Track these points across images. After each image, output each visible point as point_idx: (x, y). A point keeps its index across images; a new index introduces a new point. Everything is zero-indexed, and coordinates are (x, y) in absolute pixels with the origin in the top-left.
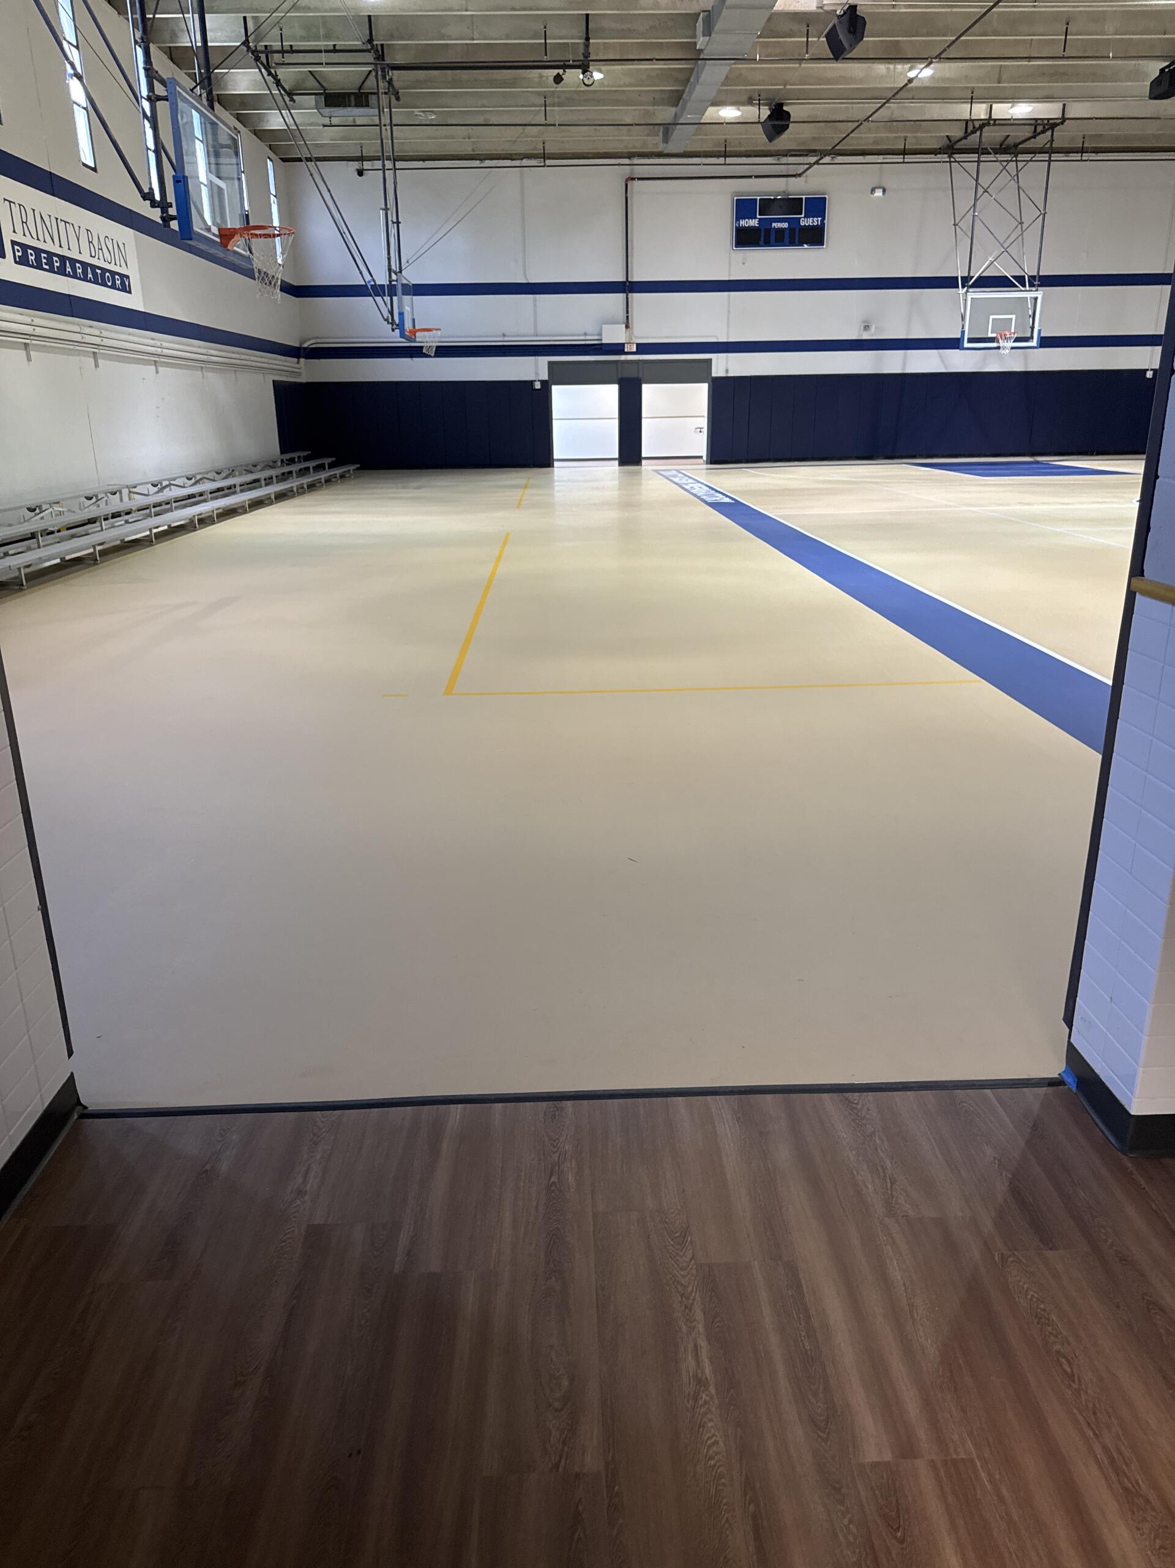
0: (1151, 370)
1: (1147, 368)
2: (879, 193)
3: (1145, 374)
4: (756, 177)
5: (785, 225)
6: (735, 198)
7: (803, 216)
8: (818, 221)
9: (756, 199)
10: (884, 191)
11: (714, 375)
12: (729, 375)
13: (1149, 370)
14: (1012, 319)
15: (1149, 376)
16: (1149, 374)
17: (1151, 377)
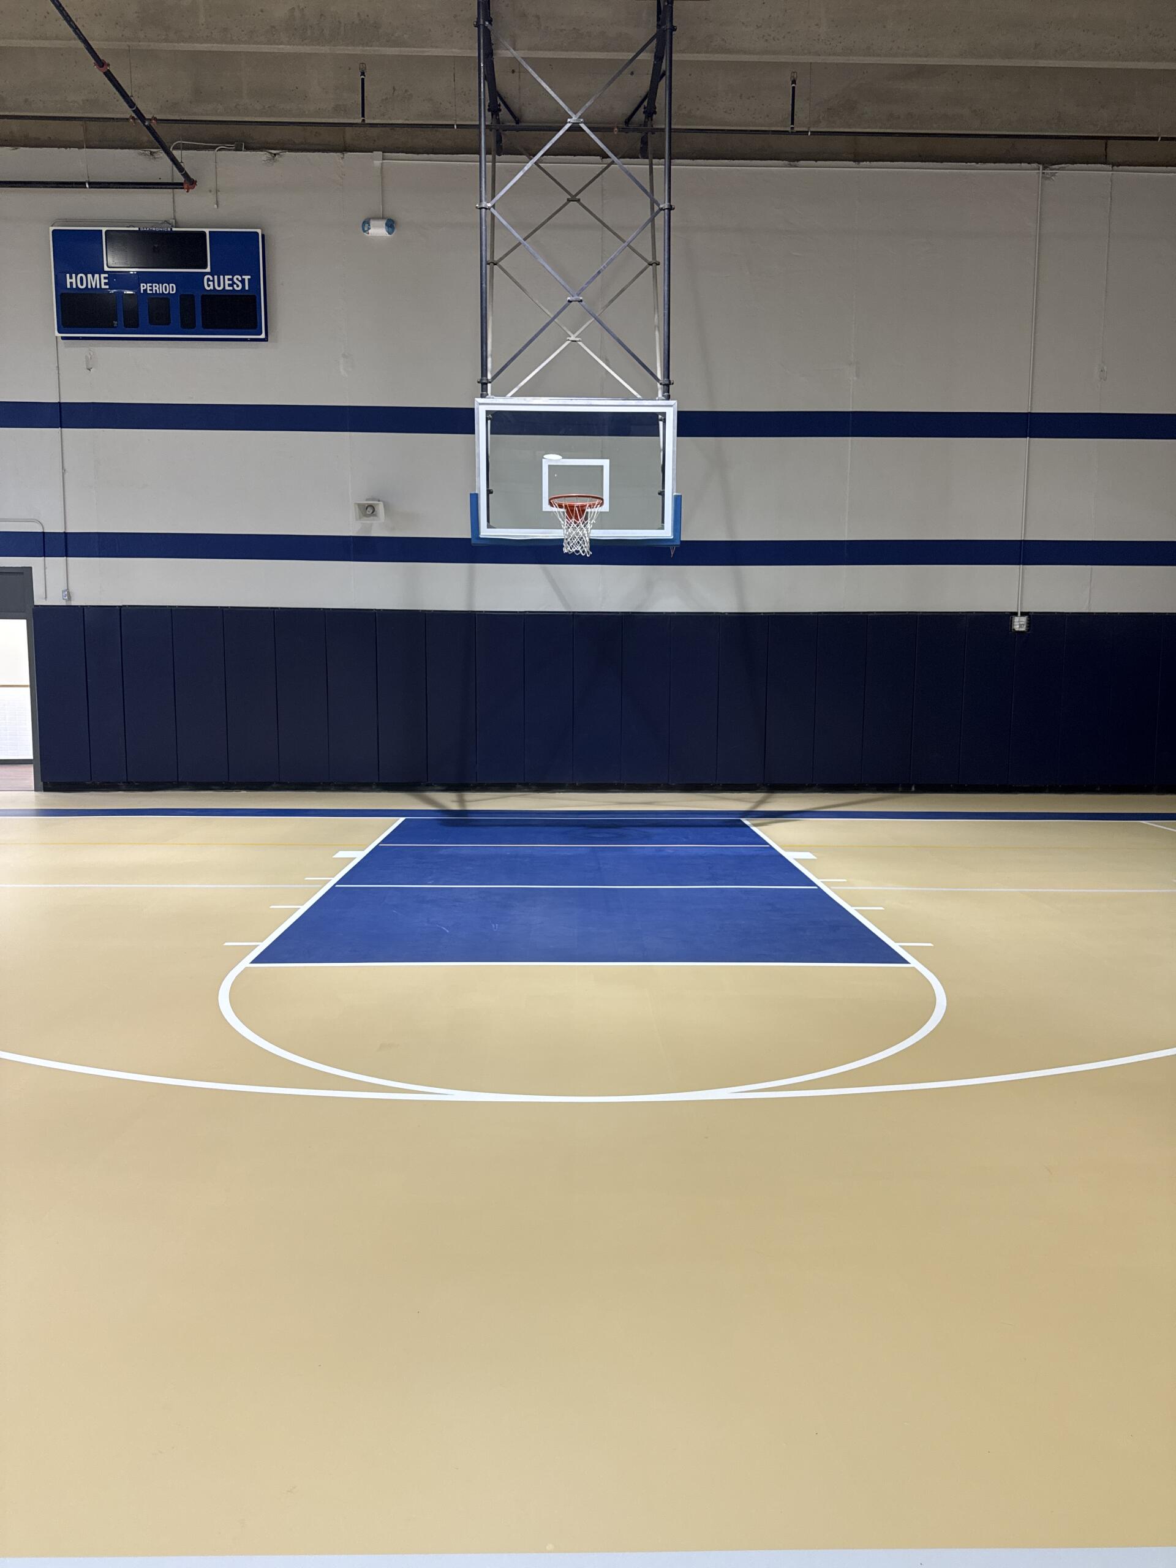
0: (1023, 614)
1: (1014, 610)
2: (378, 230)
3: (1011, 623)
4: (94, 185)
5: (170, 289)
6: (52, 229)
7: (208, 270)
8: (243, 281)
9: (101, 231)
10: (391, 225)
11: (39, 601)
12: (73, 603)
13: (1019, 614)
14: (601, 468)
15: (1018, 626)
16: (1019, 624)
17: (1023, 629)
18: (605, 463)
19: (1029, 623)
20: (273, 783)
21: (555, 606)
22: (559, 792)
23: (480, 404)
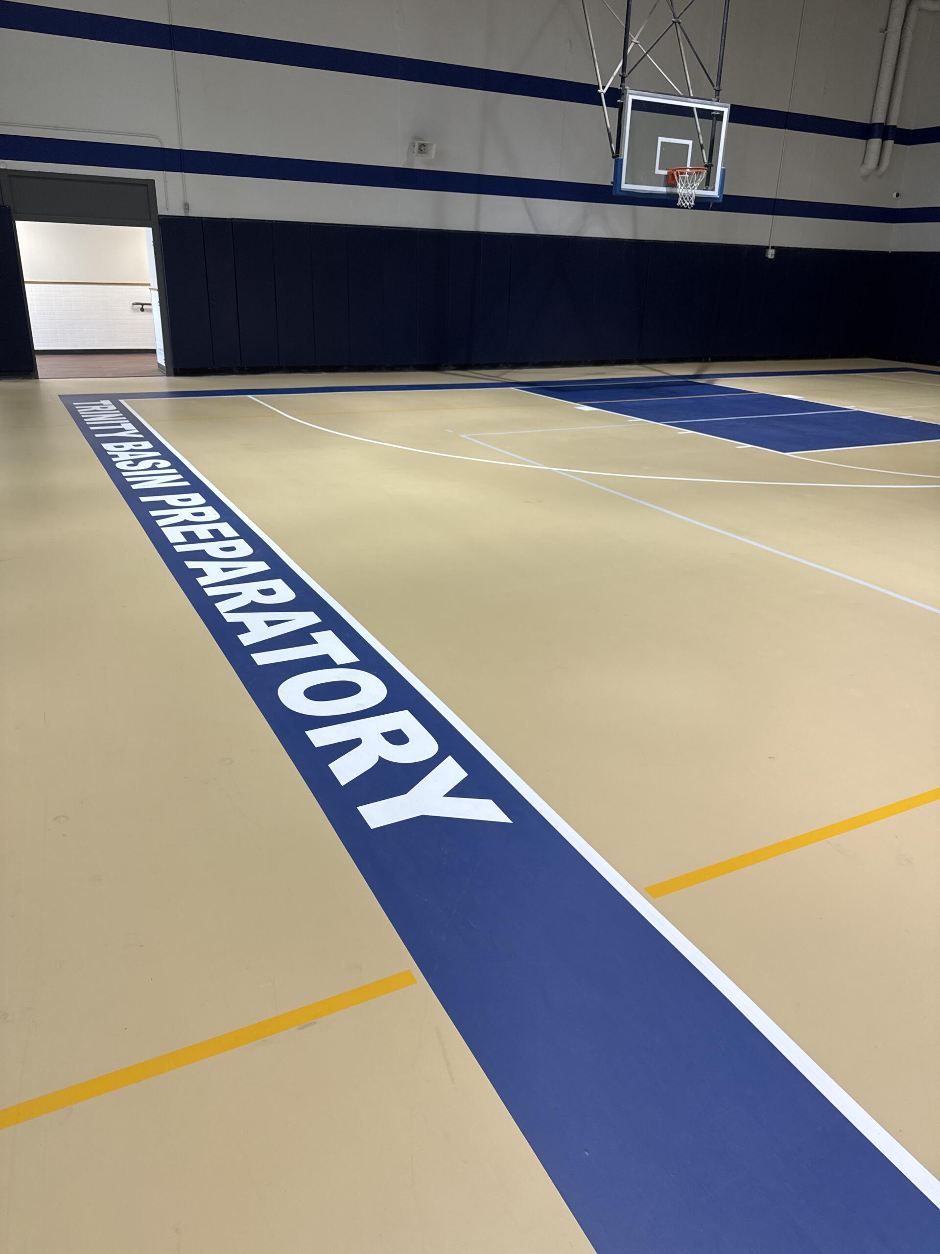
0: (773, 248)
1: (767, 245)
3: (766, 253)
11: (162, 211)
12: (191, 215)
13: (770, 248)
14: (688, 146)
15: (770, 256)
16: (771, 254)
17: (773, 257)
18: (690, 143)
19: (776, 254)
20: (344, 366)
21: (528, 229)
22: (525, 368)
23: (631, 94)
